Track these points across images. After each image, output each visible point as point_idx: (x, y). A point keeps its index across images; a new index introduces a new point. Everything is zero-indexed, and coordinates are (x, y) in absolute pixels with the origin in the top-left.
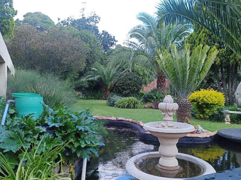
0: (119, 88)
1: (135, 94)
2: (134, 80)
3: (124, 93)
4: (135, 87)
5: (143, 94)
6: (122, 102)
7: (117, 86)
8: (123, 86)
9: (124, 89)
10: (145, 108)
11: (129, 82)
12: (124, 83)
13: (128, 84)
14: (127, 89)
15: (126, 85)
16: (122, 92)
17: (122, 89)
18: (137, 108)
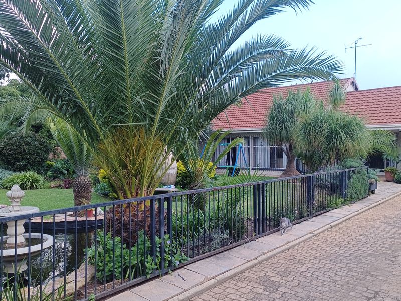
0: (9, 157)
1: (36, 166)
2: (35, 145)
3: (17, 165)
4: (36, 156)
5: (52, 165)
6: (12, 181)
7: (4, 154)
8: (15, 154)
9: (18, 160)
10: (51, 187)
11: (26, 147)
12: (16, 150)
13: (24, 151)
14: (22, 159)
15: (21, 153)
16: (14, 163)
17: (14, 159)
18: (37, 188)
